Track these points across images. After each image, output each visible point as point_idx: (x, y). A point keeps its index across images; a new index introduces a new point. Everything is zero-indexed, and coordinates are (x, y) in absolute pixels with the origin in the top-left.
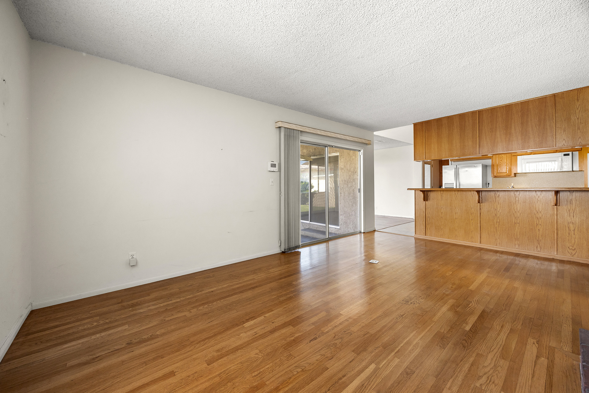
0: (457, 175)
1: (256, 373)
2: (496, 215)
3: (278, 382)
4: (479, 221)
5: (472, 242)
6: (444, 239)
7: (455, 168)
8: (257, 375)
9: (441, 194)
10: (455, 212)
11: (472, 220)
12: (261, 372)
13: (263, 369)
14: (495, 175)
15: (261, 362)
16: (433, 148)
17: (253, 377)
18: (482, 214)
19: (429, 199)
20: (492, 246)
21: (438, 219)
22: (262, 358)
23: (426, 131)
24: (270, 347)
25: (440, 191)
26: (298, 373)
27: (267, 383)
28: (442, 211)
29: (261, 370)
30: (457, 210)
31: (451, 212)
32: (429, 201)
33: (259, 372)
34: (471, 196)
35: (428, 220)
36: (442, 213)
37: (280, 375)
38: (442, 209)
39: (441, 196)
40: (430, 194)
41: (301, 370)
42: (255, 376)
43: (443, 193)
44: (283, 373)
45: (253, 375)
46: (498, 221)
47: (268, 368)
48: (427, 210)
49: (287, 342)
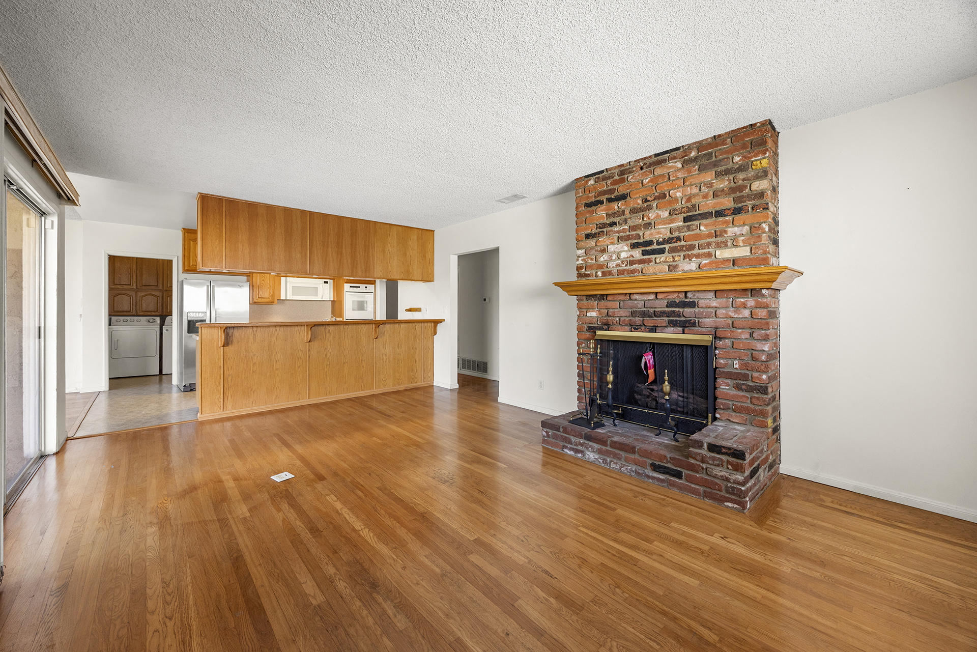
0: (211, 298)
1: (652, 644)
2: (326, 356)
3: (653, 613)
4: (308, 367)
5: (299, 399)
6: (258, 407)
7: (208, 286)
8: (654, 641)
9: (253, 331)
10: (275, 359)
11: (298, 367)
12: (647, 638)
13: (638, 634)
14: (255, 300)
15: (626, 640)
16: (241, 250)
17: (662, 646)
18: (310, 357)
19: (230, 342)
20: (322, 398)
21: (249, 375)
22: (616, 640)
23: (228, 217)
24: (583, 631)
25: (251, 328)
26: (624, 592)
27: (662, 626)
28: (254, 361)
29: (642, 637)
30: (279, 355)
31: (270, 360)
32: (230, 346)
33: (648, 641)
34: (298, 333)
35: (228, 381)
36: (254, 364)
37: (638, 612)
38: (255, 357)
39: (254, 335)
40: (232, 333)
41: (617, 589)
42: (658, 644)
43: (256, 331)
44: (633, 609)
45: (658, 647)
46: (328, 363)
47: (633, 628)
48: (227, 362)
49: (564, 607)
